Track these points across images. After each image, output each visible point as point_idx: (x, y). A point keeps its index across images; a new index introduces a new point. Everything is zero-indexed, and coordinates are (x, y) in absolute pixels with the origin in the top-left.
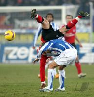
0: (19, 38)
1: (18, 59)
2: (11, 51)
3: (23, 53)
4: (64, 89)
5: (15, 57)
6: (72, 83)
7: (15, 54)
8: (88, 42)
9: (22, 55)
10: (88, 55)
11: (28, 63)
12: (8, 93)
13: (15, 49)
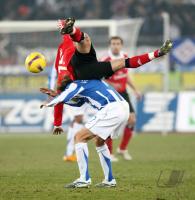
0: (27, 84)
1: (24, 124)
2: (11, 109)
3: (34, 112)
4: (114, 182)
5: (18, 121)
6: (130, 170)
7: (19, 115)
8: (161, 90)
9: (33, 116)
10: (160, 116)
11: (44, 132)
12: (5, 192)
13: (18, 104)
